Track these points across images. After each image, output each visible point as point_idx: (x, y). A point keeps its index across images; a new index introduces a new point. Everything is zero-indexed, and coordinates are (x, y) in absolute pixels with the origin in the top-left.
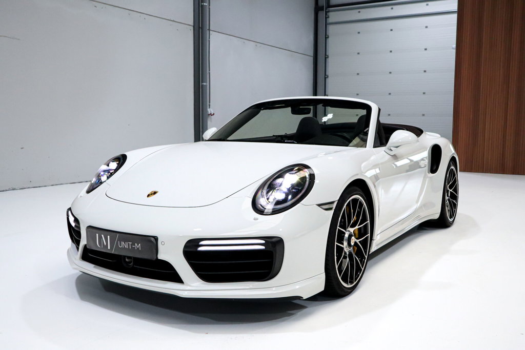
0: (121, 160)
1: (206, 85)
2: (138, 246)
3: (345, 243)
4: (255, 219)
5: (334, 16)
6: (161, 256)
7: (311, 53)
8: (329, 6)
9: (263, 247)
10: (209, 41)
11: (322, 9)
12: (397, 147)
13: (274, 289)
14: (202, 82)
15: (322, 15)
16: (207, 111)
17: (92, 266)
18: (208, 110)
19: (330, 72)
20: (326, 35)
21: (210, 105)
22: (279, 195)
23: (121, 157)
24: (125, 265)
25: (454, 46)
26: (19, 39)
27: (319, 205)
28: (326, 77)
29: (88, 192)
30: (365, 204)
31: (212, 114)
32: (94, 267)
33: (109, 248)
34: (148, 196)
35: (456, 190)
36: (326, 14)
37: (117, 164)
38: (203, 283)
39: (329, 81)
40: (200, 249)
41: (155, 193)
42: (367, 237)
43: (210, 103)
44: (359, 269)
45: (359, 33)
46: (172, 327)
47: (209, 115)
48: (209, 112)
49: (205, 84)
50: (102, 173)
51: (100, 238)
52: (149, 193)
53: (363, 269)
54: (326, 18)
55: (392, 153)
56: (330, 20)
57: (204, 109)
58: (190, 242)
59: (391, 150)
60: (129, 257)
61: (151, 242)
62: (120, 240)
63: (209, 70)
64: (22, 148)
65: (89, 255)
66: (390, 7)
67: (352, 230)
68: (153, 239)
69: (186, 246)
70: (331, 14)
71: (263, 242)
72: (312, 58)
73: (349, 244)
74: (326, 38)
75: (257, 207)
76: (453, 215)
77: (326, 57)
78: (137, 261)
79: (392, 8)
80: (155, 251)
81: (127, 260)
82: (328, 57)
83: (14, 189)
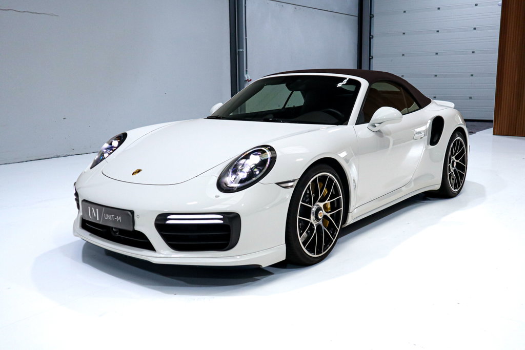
0: (122, 138)
1: (243, 51)
2: (119, 218)
3: (312, 217)
4: (216, 197)
6: (137, 228)
7: (356, 13)
9: (221, 222)
10: (245, 6)
12: (380, 123)
13: (238, 257)
14: (239, 49)
16: (244, 77)
17: (89, 233)
18: (246, 76)
19: (375, 32)
21: (247, 71)
22: (243, 175)
23: (122, 136)
24: (113, 234)
26: (57, 16)
27: (278, 184)
28: (371, 37)
29: (91, 168)
30: (336, 180)
31: (249, 80)
32: (90, 235)
33: (98, 219)
34: (133, 174)
35: (464, 161)
37: (119, 142)
38: (172, 252)
39: (374, 41)
40: (168, 222)
41: (139, 171)
42: (340, 211)
43: (247, 68)
44: (328, 241)
46: (149, 288)
47: (246, 81)
48: (247, 79)
49: (241, 50)
50: (105, 151)
51: (91, 210)
52: (134, 171)
53: (334, 240)
55: (375, 129)
57: (241, 76)
58: (160, 215)
59: (375, 126)
60: (115, 228)
61: (129, 215)
62: (106, 213)
63: (246, 36)
64: (64, 119)
65: (86, 225)
67: (321, 205)
68: (129, 213)
69: (157, 220)
71: (221, 217)
72: (357, 18)
73: (317, 218)
75: (221, 186)
76: (459, 186)
77: (371, 16)
78: (122, 231)
80: (132, 224)
81: (114, 230)
82: (373, 16)
83: (58, 157)
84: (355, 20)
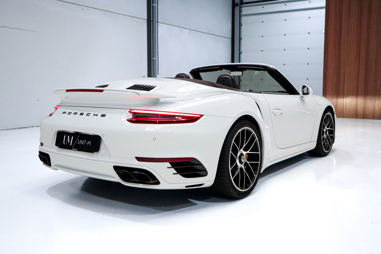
5: (246, 10)
7: (230, 36)
8: (242, 3)
10: (158, 30)
11: (237, 5)
14: (153, 58)
15: (237, 9)
18: (157, 76)
19: (243, 49)
20: (240, 23)
21: (158, 73)
25: (324, 32)
28: (240, 53)
36: (240, 9)
39: (242, 55)
43: (158, 71)
45: (263, 22)
49: (155, 59)
54: (240, 12)
56: (243, 13)
57: (155, 76)
63: (158, 49)
64: (38, 100)
66: (284, 4)
70: (243, 9)
72: (230, 40)
74: (240, 26)
77: (240, 39)
79: (286, 5)
82: (242, 39)
83: (33, 127)
84: (230, 41)
